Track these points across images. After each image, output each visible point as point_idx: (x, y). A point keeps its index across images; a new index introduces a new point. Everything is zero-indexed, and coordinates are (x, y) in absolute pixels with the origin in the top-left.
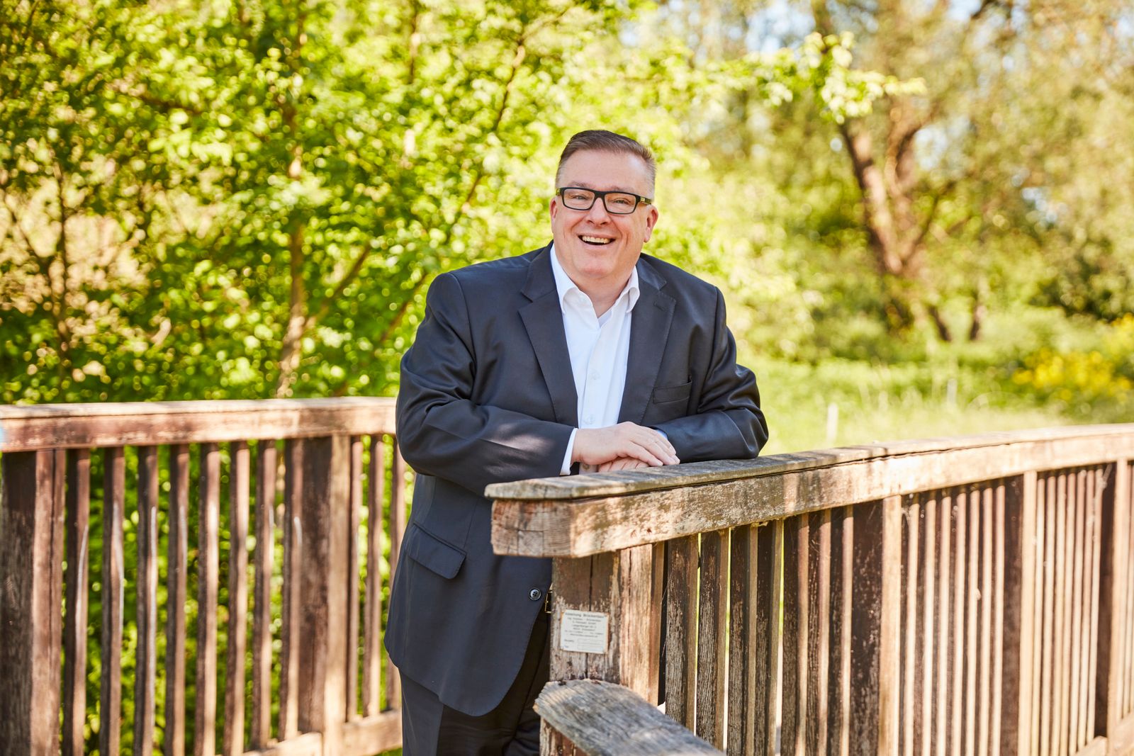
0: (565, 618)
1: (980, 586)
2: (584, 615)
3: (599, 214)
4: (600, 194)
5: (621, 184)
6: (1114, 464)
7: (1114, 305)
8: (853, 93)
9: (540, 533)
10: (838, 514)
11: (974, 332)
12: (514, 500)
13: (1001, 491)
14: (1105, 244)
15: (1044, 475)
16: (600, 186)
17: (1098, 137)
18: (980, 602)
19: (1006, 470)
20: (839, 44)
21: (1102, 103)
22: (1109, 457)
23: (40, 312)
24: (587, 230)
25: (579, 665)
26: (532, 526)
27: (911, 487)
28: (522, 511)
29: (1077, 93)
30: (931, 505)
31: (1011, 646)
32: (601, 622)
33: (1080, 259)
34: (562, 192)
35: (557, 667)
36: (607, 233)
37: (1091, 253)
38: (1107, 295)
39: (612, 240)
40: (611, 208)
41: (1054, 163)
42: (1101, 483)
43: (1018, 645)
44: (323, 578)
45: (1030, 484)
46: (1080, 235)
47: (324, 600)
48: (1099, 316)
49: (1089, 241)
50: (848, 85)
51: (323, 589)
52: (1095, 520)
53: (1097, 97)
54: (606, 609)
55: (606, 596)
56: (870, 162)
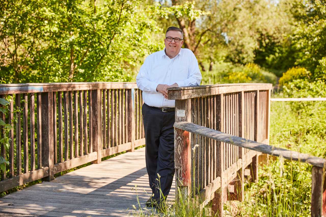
0: (177, 111)
1: (235, 113)
2: (181, 111)
3: (173, 42)
4: (173, 39)
5: (177, 37)
6: (257, 91)
7: (245, 61)
8: (196, 14)
9: (176, 96)
10: (214, 96)
11: (210, 69)
12: (171, 90)
13: (238, 95)
14: (242, 46)
15: (245, 92)
16: (174, 37)
17: (240, 20)
18: (235, 116)
19: (239, 91)
20: (192, 3)
21: (241, 11)
22: (256, 89)
23: (11, 67)
24: (171, 45)
25: (180, 119)
26: (175, 95)
27: (225, 92)
28: (173, 92)
29: (235, 9)
30: (227, 96)
31: (240, 126)
32: (184, 112)
33: (236, 50)
34: (167, 38)
35: (176, 119)
36: (175, 45)
37: (239, 48)
38: (243, 58)
39: (175, 47)
40: (175, 41)
41: (230, 26)
42: (254, 95)
43: (241, 126)
44: (97, 119)
45: (243, 94)
46: (236, 44)
47: (97, 124)
48: (242, 63)
49: (238, 45)
50: (194, 13)
51: (97, 121)
52: (253, 102)
53: (240, 10)
54: (185, 109)
55: (185, 107)
56: (184, 27)
